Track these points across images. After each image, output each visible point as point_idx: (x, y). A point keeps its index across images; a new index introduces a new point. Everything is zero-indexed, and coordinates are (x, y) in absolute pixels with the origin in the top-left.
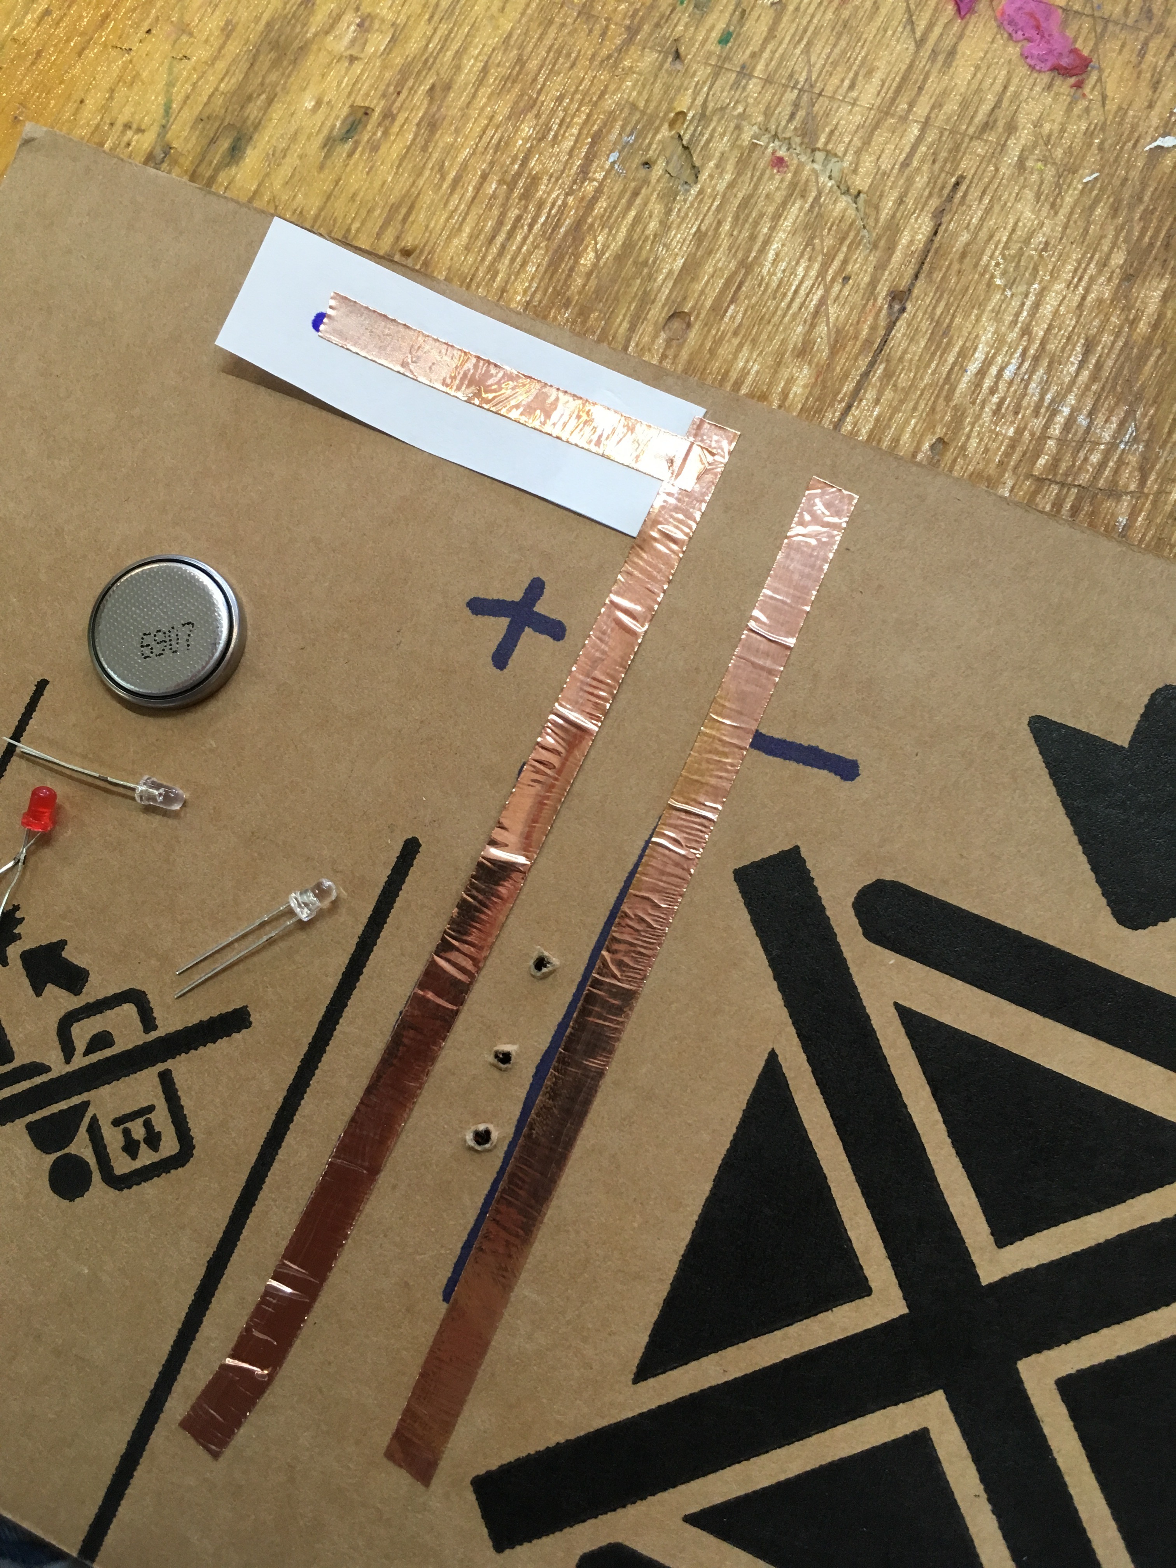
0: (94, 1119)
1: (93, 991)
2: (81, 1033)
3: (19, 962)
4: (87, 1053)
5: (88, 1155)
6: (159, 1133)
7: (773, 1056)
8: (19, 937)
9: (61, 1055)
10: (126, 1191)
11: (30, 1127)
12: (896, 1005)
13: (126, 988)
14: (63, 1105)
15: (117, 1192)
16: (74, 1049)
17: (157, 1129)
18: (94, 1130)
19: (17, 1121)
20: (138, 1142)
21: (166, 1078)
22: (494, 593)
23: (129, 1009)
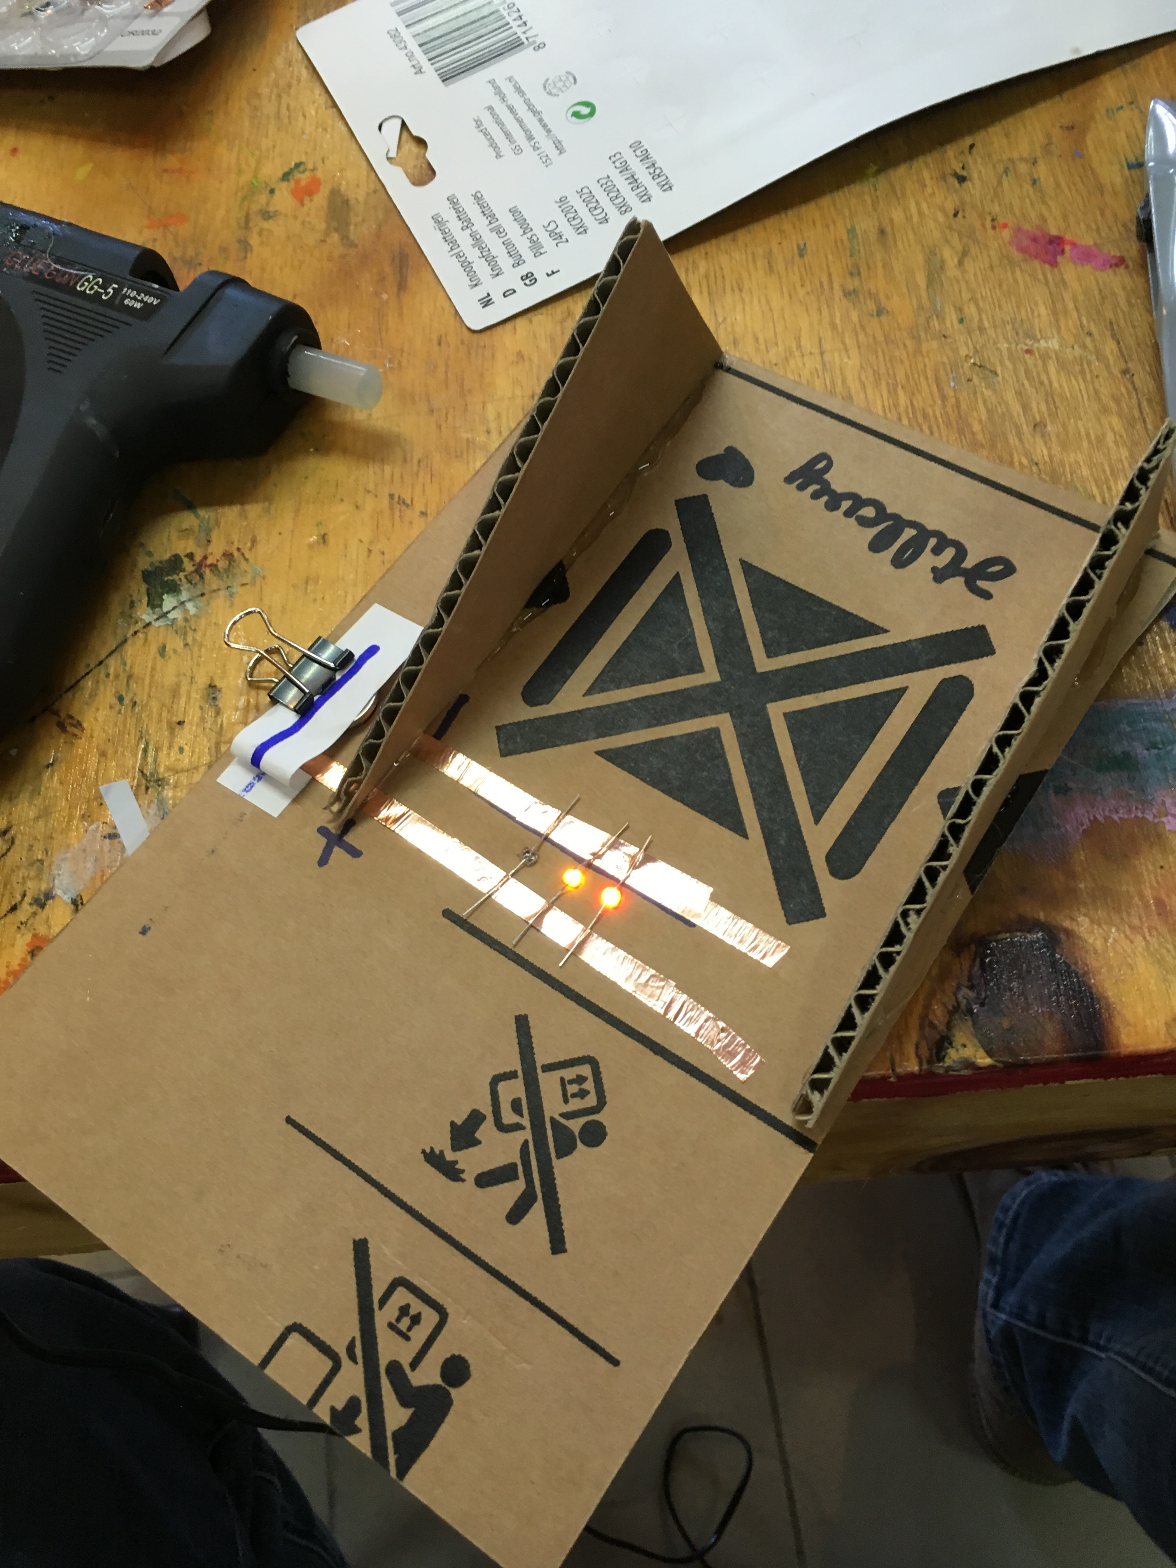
0: (562, 1115)
1: (486, 1109)
2: (509, 1117)
3: (458, 1153)
4: (522, 1115)
5: (582, 1121)
6: (577, 1076)
8: (442, 1152)
10: (607, 1100)
11: (559, 1157)
13: (488, 1087)
14: (550, 1133)
15: (606, 1106)
19: (554, 1164)
20: (580, 1090)
21: (547, 1068)
23: (502, 1087)
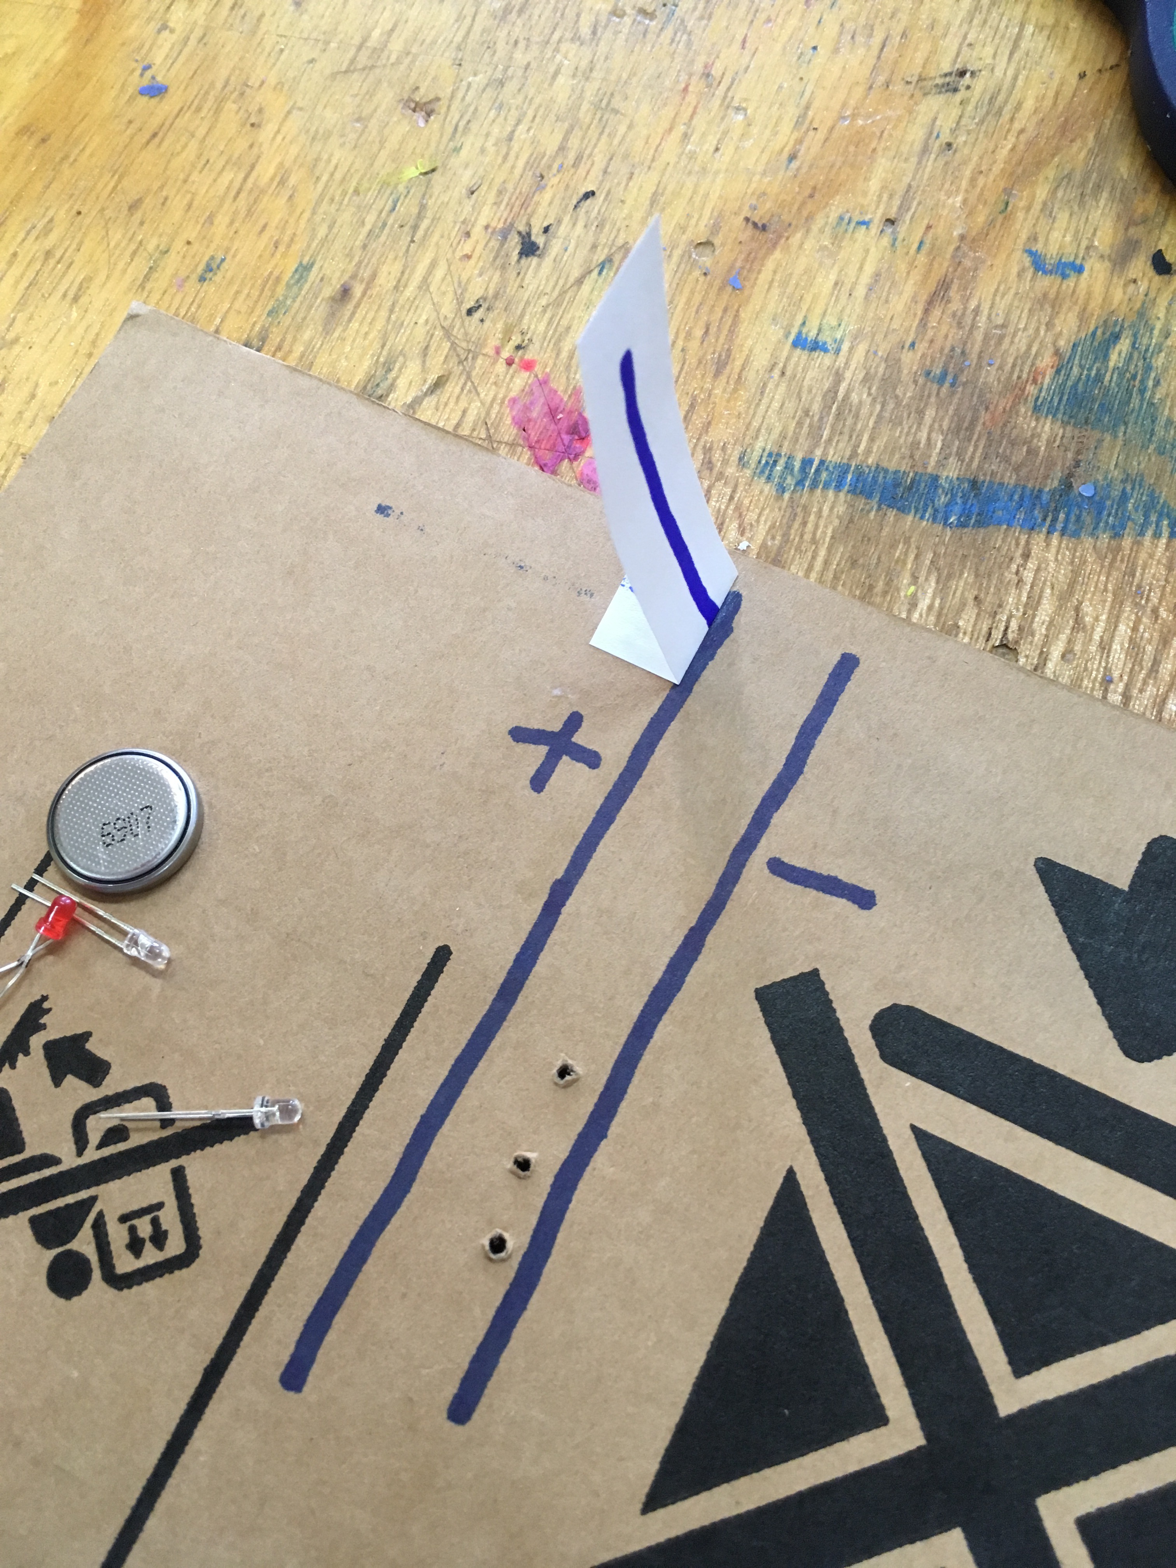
0: (101, 1215)
1: (113, 1084)
2: (97, 1125)
3: (41, 1052)
4: (99, 1147)
5: (90, 1252)
6: (166, 1232)
7: (791, 1173)
8: (44, 1027)
9: (73, 1148)
10: (126, 1291)
11: (33, 1221)
12: (914, 1128)
13: (147, 1081)
14: (70, 1199)
15: (116, 1292)
16: (87, 1142)
17: (164, 1227)
18: (99, 1226)
19: (21, 1214)
21: (178, 1175)
22: (535, 724)
23: (147, 1104)
